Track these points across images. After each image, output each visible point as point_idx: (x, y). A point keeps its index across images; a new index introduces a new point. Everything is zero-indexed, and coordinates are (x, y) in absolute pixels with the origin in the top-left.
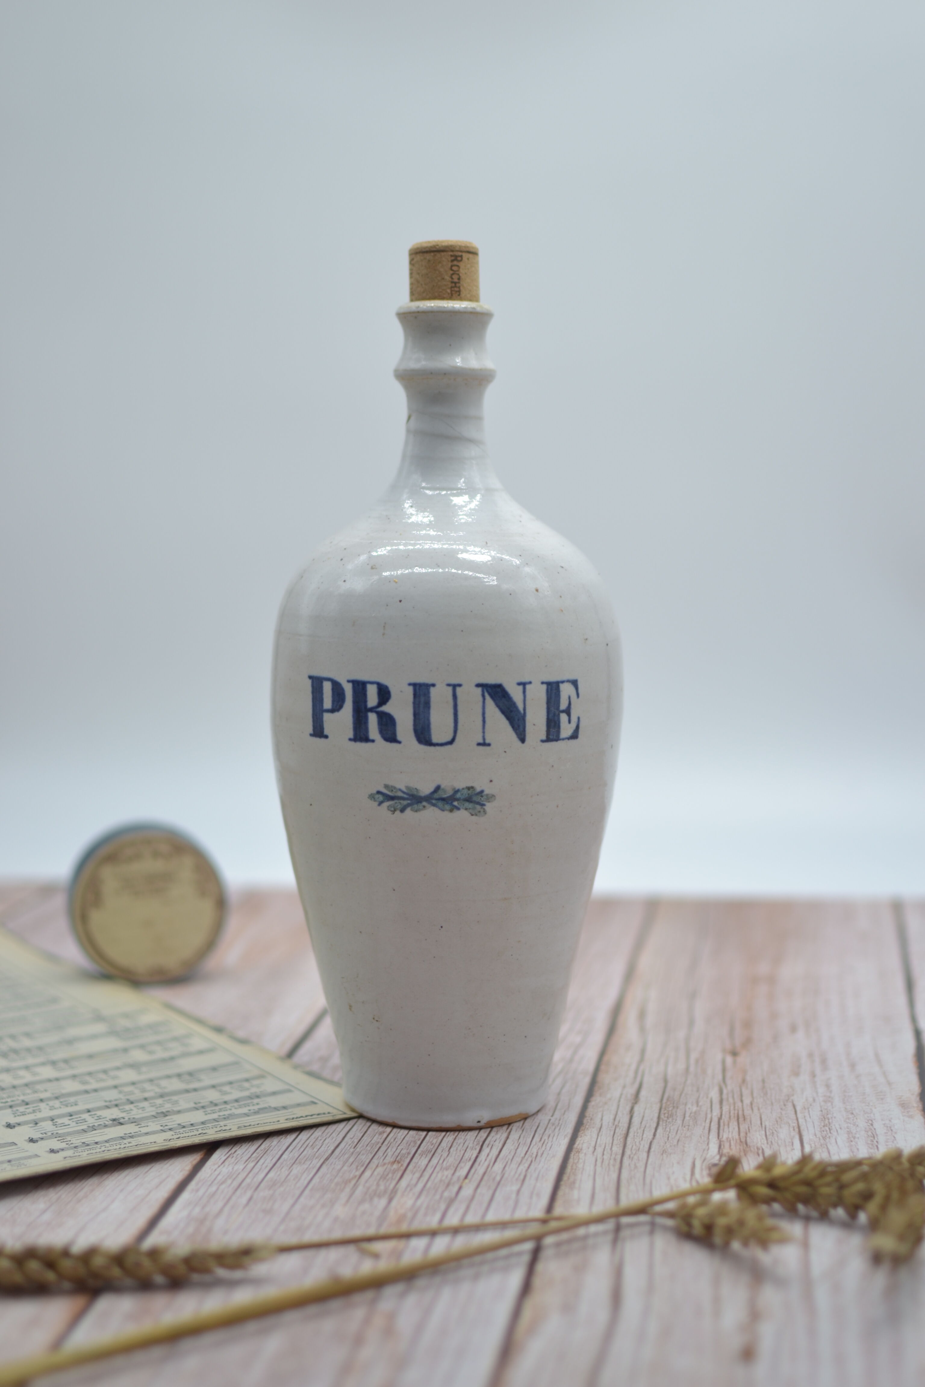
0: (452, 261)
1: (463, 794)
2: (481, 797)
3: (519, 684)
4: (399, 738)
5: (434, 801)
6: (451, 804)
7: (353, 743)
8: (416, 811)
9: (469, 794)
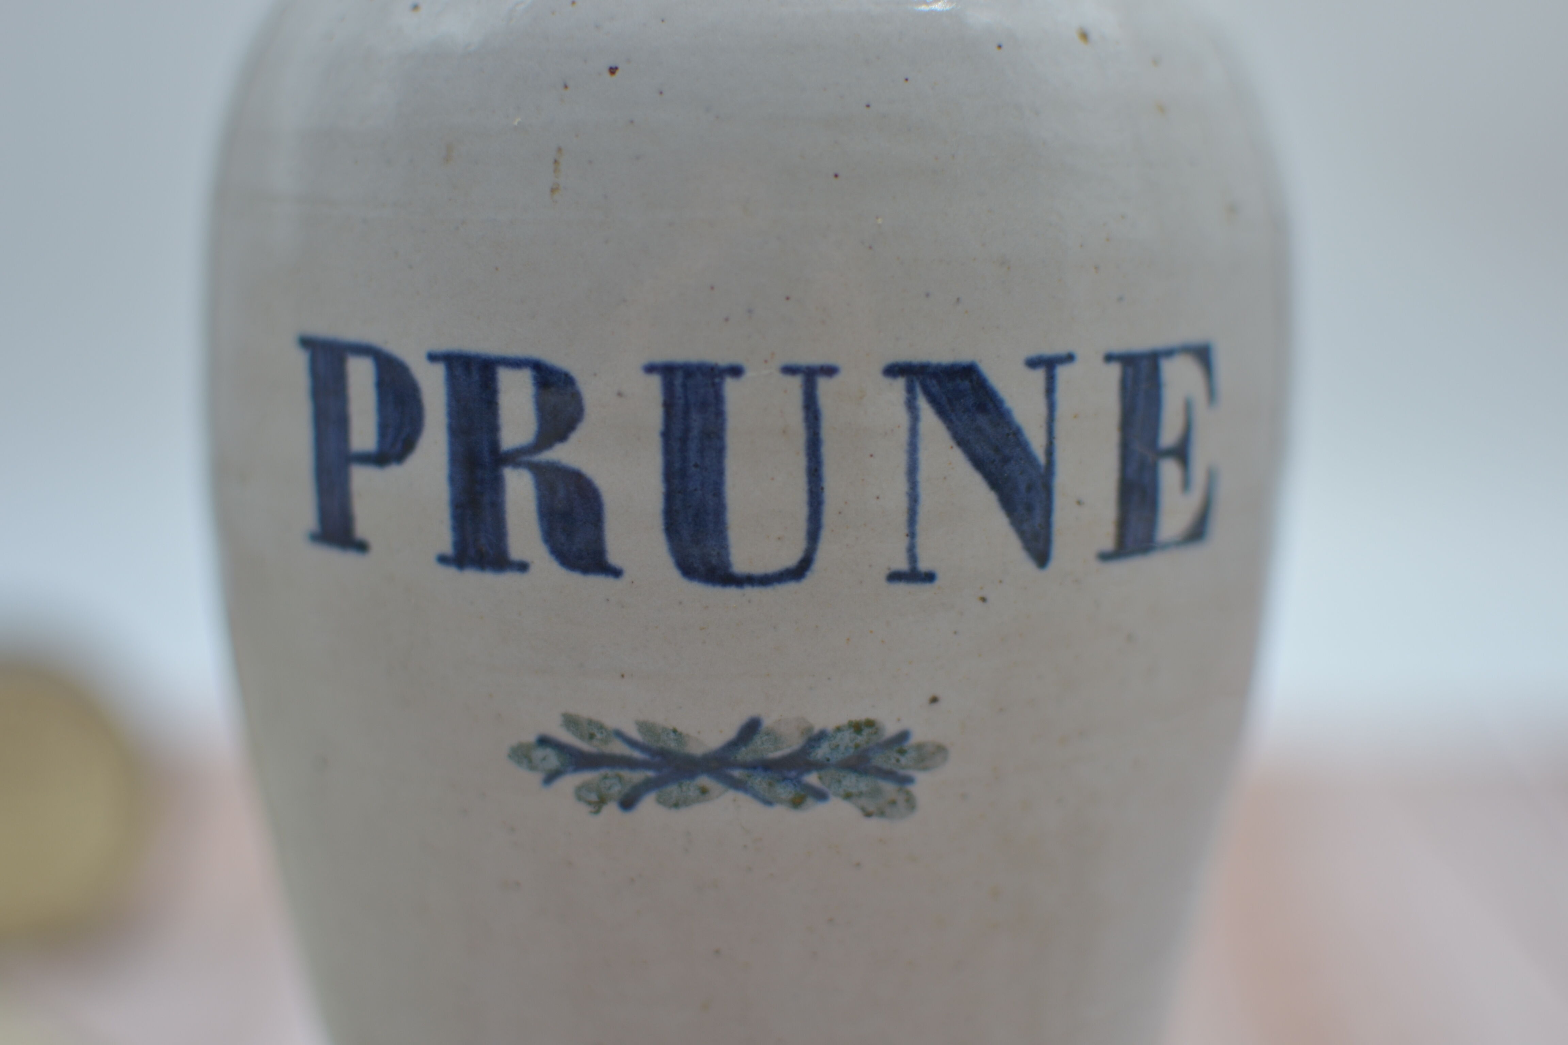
1: (837, 746)
2: (897, 756)
3: (1033, 363)
4: (614, 557)
5: (737, 773)
6: (797, 782)
7: (451, 572)
8: (676, 805)
9: (857, 746)
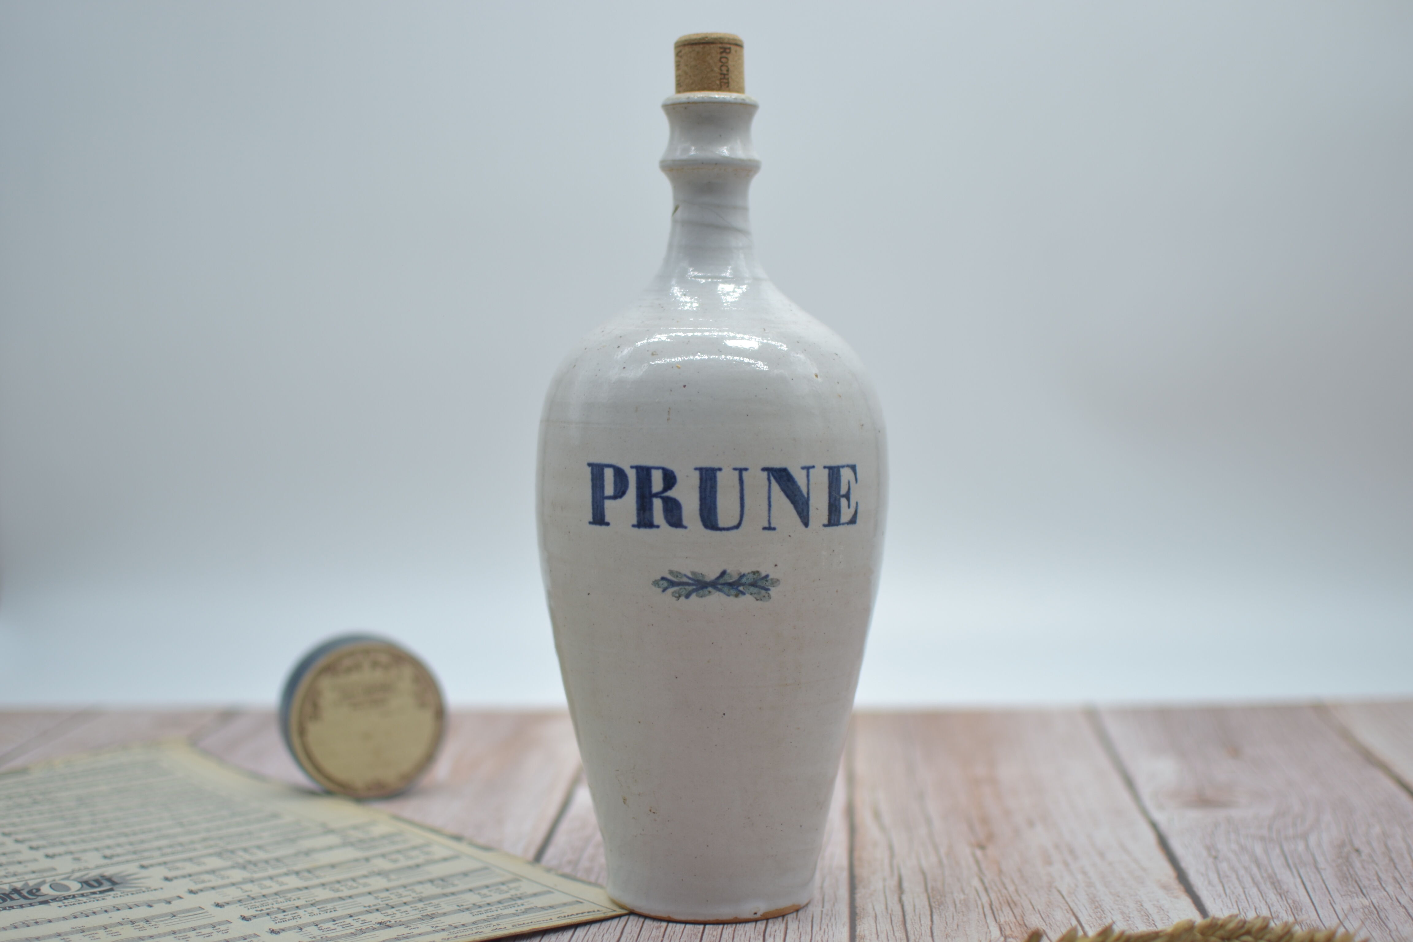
0: (721, 53)
1: (748, 579)
2: (766, 582)
3: (803, 468)
4: (685, 522)
5: (719, 587)
6: (737, 589)
7: (636, 529)
8: (702, 597)
9: (754, 579)
